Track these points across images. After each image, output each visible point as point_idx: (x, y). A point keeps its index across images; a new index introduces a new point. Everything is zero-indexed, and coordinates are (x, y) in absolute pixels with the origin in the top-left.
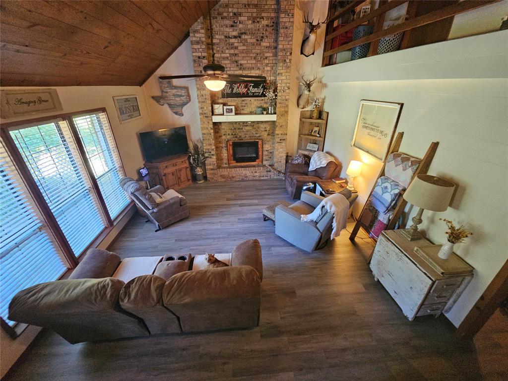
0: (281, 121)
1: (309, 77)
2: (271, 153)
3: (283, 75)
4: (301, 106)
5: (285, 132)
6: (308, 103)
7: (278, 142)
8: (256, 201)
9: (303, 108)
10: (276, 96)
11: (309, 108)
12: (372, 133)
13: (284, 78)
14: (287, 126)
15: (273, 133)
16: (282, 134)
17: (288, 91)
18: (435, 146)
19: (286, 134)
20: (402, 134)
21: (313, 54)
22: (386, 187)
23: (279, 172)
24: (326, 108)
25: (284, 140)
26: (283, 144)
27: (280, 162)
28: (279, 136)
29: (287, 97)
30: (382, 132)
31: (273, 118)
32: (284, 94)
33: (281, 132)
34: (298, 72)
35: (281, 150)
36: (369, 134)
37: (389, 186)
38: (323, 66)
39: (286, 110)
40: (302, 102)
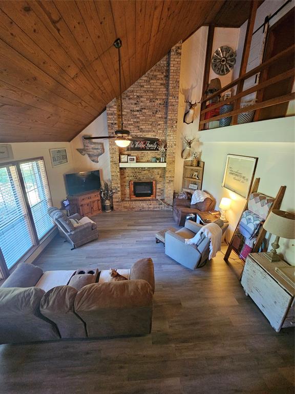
0: (170, 168)
1: (190, 138)
2: (162, 190)
3: (171, 136)
4: (184, 157)
5: (173, 175)
6: (189, 155)
7: (167, 183)
8: (150, 227)
9: (186, 159)
10: (166, 150)
11: (190, 159)
12: (237, 178)
13: (172, 138)
14: (174, 171)
15: (164, 176)
16: (170, 177)
17: (174, 147)
18: (283, 189)
19: (174, 177)
20: (258, 180)
21: (192, 122)
22: (250, 219)
23: (169, 205)
24: (203, 159)
25: (172, 181)
26: (172, 184)
27: (169, 197)
28: (168, 178)
29: (174, 151)
30: (244, 177)
31: (164, 165)
32: (172, 149)
33: (169, 175)
34: (182, 134)
35: (170, 188)
36: (234, 179)
37: (252, 218)
38: (199, 130)
39: (173, 160)
40: (185, 155)
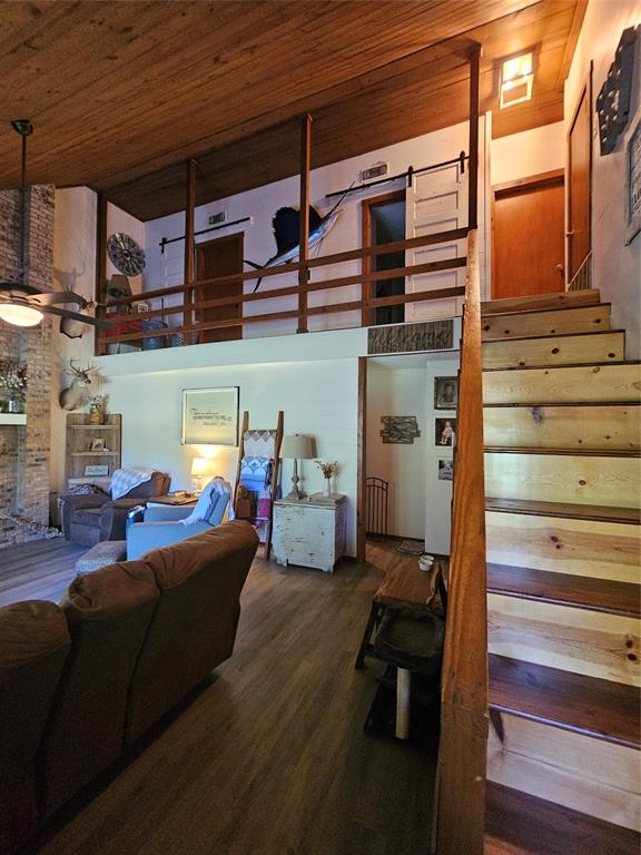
0: (38, 426)
2: (9, 490)
3: (39, 352)
5: (46, 446)
7: (31, 465)
9: (71, 410)
10: (24, 382)
11: (83, 410)
12: (210, 421)
13: (39, 357)
14: (48, 434)
15: (13, 450)
16: (39, 450)
17: (47, 378)
18: (281, 414)
19: (49, 450)
20: (247, 413)
21: (80, 337)
22: (255, 464)
23: (38, 525)
25: (44, 460)
26: (43, 468)
27: (38, 504)
28: (34, 453)
29: (46, 388)
30: (223, 417)
31: (20, 420)
32: (39, 381)
33: (36, 446)
34: (58, 355)
35: (39, 479)
36: (206, 424)
37: (257, 462)
38: (97, 354)
39: (46, 407)
40: (71, 399)
